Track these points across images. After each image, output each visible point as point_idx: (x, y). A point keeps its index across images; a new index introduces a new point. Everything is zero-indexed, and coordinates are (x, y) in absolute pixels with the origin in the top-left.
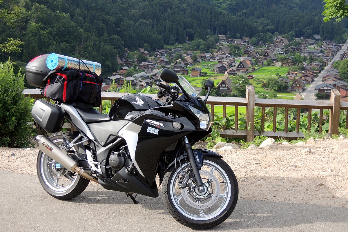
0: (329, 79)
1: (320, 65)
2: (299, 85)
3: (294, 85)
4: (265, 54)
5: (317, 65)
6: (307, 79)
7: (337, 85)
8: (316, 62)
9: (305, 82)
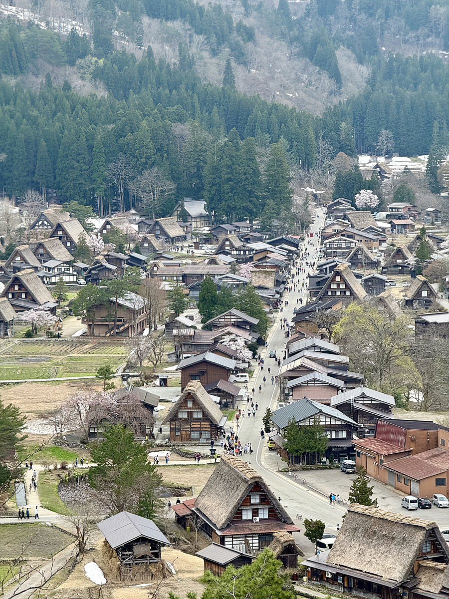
0: (312, 384)
1: (251, 325)
2: (200, 416)
3: (183, 415)
4: (12, 286)
5: (240, 325)
6: (220, 385)
7: (355, 405)
8: (234, 311)
9: (218, 399)
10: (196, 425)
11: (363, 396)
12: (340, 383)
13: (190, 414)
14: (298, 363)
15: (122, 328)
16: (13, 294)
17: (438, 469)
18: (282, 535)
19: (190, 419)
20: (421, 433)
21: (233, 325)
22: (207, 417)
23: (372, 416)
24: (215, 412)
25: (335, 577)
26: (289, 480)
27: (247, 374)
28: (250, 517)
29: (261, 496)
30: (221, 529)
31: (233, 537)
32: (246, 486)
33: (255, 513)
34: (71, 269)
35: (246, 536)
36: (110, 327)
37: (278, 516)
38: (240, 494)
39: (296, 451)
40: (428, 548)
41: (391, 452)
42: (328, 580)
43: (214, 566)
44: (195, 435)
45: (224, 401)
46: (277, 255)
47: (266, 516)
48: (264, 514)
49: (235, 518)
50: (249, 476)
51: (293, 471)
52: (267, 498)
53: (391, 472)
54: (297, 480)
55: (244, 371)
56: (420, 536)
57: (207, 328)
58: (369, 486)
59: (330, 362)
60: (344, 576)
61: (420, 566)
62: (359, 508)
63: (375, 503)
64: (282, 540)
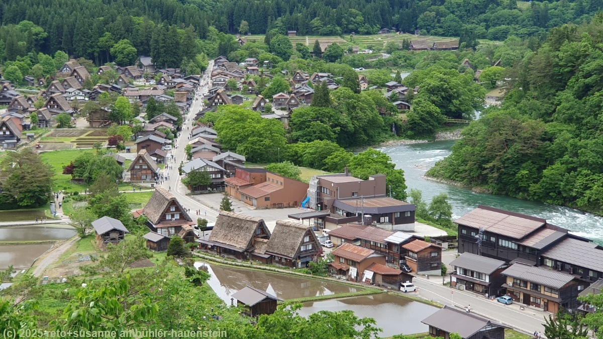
0: (203, 150)
1: (174, 121)
2: (146, 167)
3: (137, 167)
4: (49, 102)
5: (168, 121)
6: (157, 151)
7: (225, 161)
8: (165, 114)
9: (155, 159)
10: (144, 172)
11: (229, 156)
12: (218, 150)
13: (141, 166)
14: (197, 140)
15: (107, 123)
16: (50, 106)
17: (266, 192)
18: (186, 227)
19: (141, 169)
20: (258, 174)
21: (164, 121)
22: (149, 168)
23: (233, 166)
24: (154, 165)
25: (213, 247)
26: (191, 199)
27: (171, 146)
28: (170, 218)
29: (175, 207)
30: (156, 224)
31: (161, 228)
32: (168, 202)
33: (173, 216)
34: (81, 93)
35: (168, 227)
36: (101, 122)
37: (184, 217)
38: (165, 206)
39: (195, 185)
40: (259, 232)
41: (242, 184)
42: (209, 249)
43: (151, 243)
44: (143, 177)
45: (159, 160)
46: (188, 85)
47: (178, 218)
48: (177, 216)
49: (163, 219)
50: (169, 198)
51: (193, 195)
52: (178, 208)
53: (243, 194)
54: (195, 199)
55: (169, 144)
56: (255, 226)
57: (152, 122)
58: (230, 201)
59: (213, 139)
60: (217, 246)
61: (255, 241)
62: (225, 213)
63: (233, 210)
64: (187, 229)
